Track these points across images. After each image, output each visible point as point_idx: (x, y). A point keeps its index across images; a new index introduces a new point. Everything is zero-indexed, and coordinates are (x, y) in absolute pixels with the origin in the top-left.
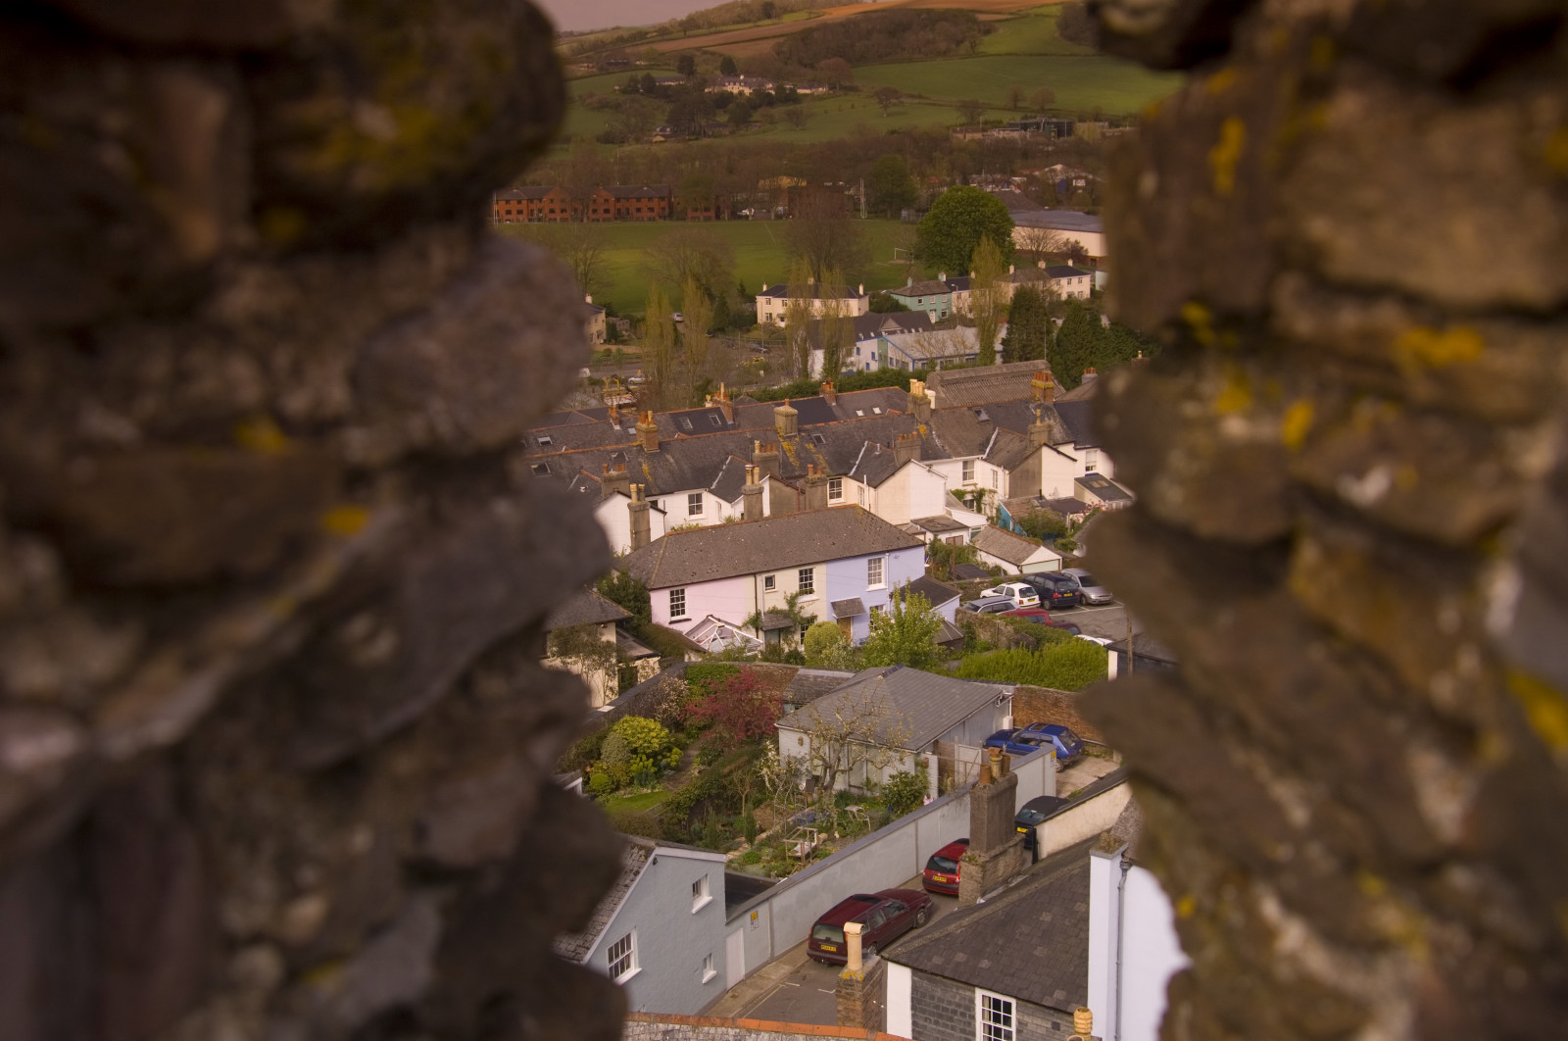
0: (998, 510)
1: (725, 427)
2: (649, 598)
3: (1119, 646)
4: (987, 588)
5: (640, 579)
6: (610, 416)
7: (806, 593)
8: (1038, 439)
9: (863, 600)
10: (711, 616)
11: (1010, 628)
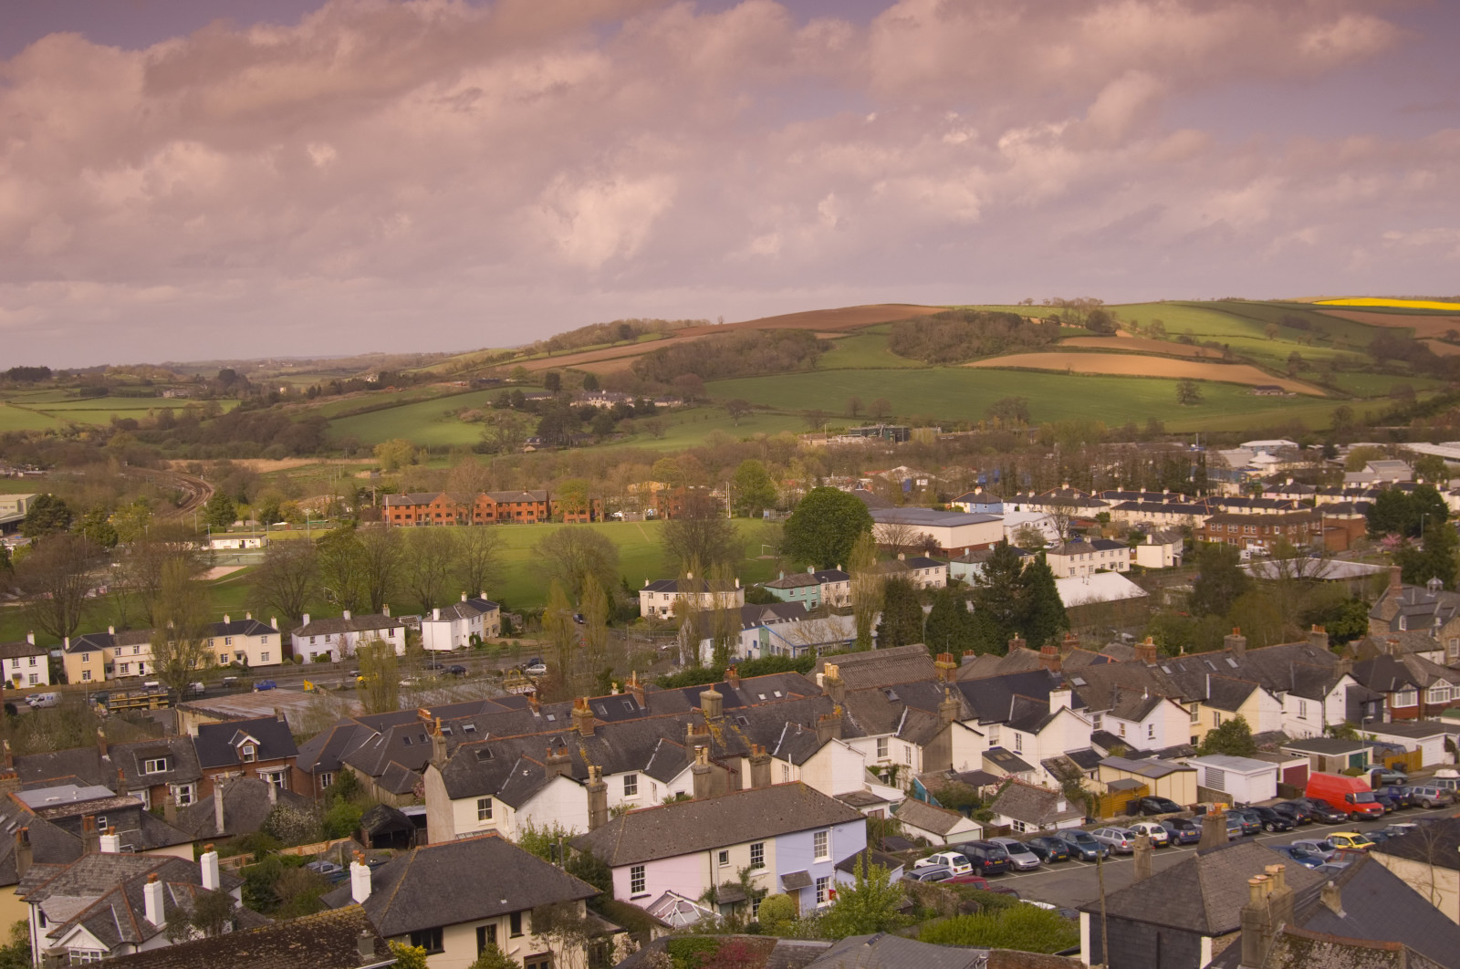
0: (913, 784)
1: (637, 714)
2: (611, 875)
3: (1091, 908)
4: (919, 858)
5: (602, 857)
6: (530, 704)
7: (758, 867)
8: (948, 715)
9: (810, 872)
10: (670, 891)
11: (955, 895)
